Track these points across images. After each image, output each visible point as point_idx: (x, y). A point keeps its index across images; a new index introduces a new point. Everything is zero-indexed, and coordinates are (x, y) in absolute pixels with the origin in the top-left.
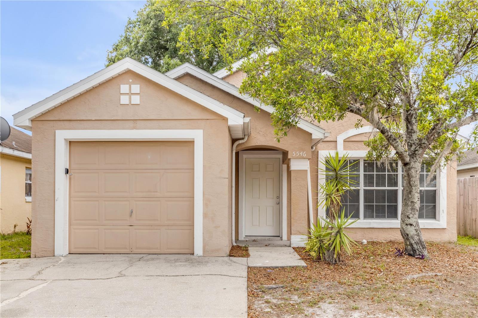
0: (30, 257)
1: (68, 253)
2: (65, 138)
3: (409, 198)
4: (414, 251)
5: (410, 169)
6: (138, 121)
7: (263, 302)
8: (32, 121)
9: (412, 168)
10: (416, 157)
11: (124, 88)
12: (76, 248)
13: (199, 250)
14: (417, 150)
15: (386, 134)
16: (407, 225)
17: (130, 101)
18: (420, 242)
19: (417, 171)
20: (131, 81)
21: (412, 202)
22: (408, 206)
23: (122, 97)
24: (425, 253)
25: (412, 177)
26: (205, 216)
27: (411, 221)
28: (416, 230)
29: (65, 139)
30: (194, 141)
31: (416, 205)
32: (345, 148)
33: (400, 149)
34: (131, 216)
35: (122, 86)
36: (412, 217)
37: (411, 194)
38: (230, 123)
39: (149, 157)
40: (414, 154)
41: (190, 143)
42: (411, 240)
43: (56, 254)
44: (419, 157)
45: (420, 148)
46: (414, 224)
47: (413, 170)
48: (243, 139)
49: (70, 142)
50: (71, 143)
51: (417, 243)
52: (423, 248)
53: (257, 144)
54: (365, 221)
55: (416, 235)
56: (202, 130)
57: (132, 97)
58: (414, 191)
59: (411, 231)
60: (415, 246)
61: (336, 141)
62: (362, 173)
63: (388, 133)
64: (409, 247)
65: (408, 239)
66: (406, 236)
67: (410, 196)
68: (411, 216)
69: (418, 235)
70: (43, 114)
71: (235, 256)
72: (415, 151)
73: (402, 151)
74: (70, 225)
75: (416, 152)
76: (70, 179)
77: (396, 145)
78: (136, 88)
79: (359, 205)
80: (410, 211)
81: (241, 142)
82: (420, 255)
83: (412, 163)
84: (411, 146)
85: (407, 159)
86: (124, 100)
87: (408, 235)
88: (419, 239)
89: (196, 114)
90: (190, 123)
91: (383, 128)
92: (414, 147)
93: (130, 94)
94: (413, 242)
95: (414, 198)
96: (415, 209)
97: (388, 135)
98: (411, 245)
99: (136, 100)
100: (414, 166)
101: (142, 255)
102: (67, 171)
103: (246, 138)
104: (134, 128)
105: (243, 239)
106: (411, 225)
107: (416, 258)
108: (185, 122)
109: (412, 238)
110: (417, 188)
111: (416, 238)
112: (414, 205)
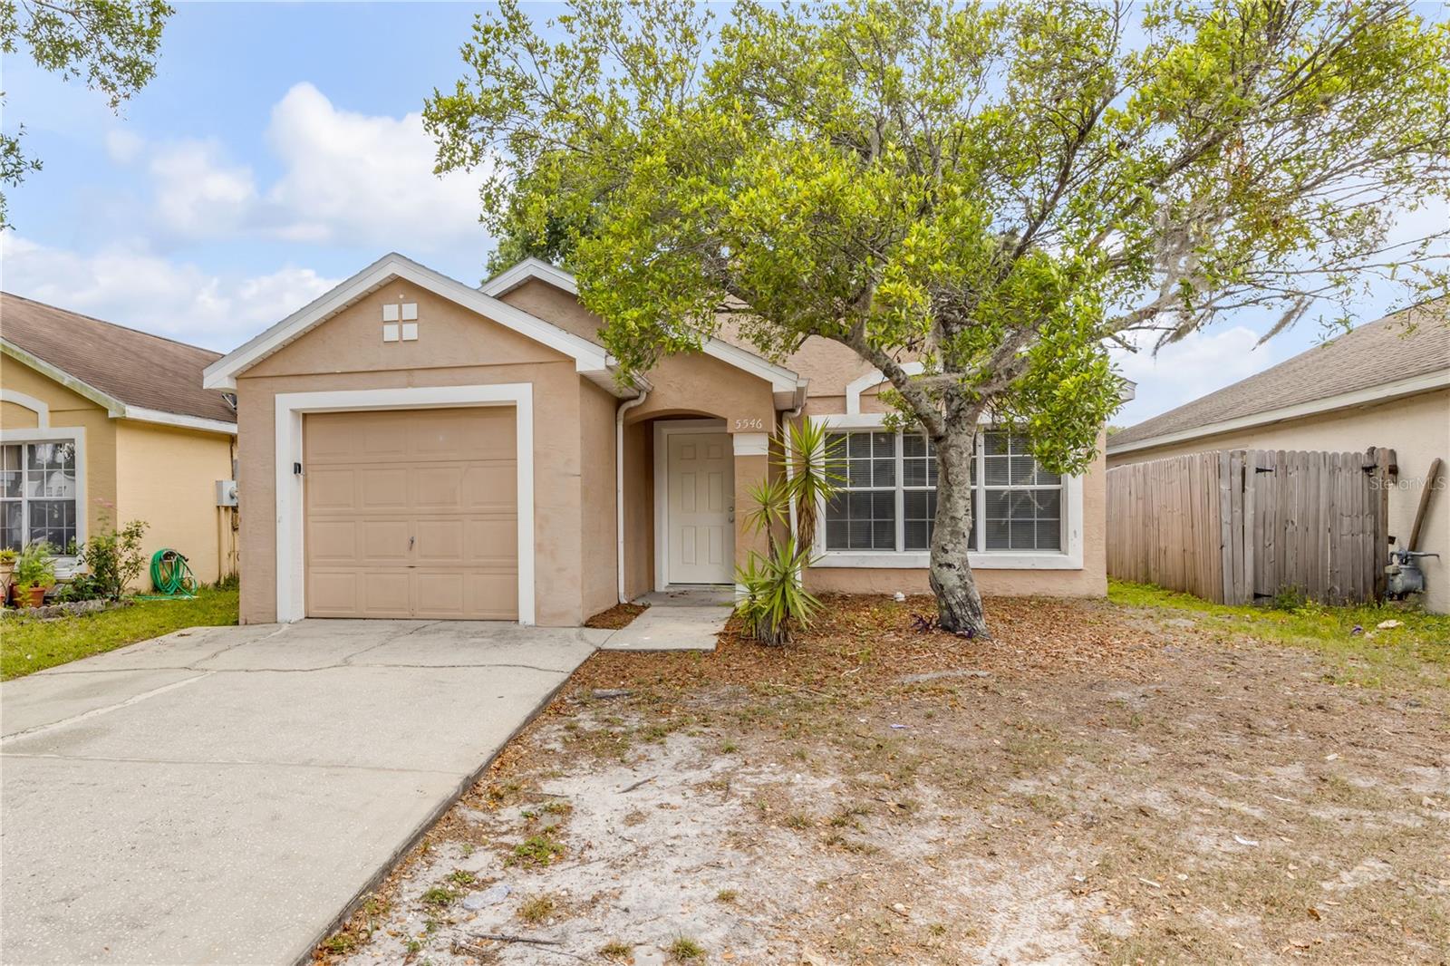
0: (237, 623)
1: (303, 616)
2: (294, 407)
3: (947, 510)
4: (955, 620)
5: (946, 449)
6: (417, 372)
7: (561, 727)
8: (236, 379)
9: (950, 446)
10: (960, 423)
11: (390, 311)
12: (318, 608)
13: (527, 614)
14: (963, 409)
15: (895, 377)
16: (940, 565)
17: (401, 335)
18: (969, 602)
19: (962, 453)
20: (401, 296)
21: (953, 518)
22: (945, 526)
23: (387, 328)
24: (981, 624)
25: (952, 465)
26: (539, 548)
27: (950, 558)
28: (959, 576)
29: (291, 410)
30: (515, 407)
31: (961, 524)
32: (863, 409)
33: (925, 407)
34: (411, 548)
35: (386, 308)
36: (953, 550)
37: (949, 501)
38: (581, 367)
39: (441, 438)
40: (955, 417)
41: (509, 410)
42: (950, 598)
43: (279, 619)
44: (968, 424)
45: (968, 404)
46: (957, 565)
47: (952, 452)
48: (636, 398)
49: (305, 415)
50: (306, 417)
51: (960, 605)
52: (975, 615)
53: (666, 408)
54: (908, 554)
55: (960, 587)
56: (529, 386)
57: (405, 326)
58: (956, 495)
59: (950, 578)
60: (957, 610)
61: (845, 396)
62: (899, 457)
63: (898, 375)
64: (946, 612)
65: (942, 595)
66: (939, 588)
67: (948, 506)
68: (950, 547)
69: (965, 587)
70: (255, 366)
71: (594, 627)
72: (959, 410)
73: (929, 411)
74: (307, 565)
75: (961, 413)
76: (306, 482)
77: (917, 399)
78: (411, 310)
79: (893, 524)
80: (948, 537)
81: (633, 404)
82: (966, 629)
83: (952, 438)
84: (952, 400)
85: (942, 429)
86: (391, 333)
87: (942, 587)
88: (967, 596)
89: (520, 354)
90: (508, 371)
91: (888, 364)
92: (956, 402)
93: (401, 322)
94: (953, 602)
95: (957, 511)
96: (958, 533)
97: (899, 380)
98: (949, 607)
99: (411, 332)
100: (955, 442)
101: (426, 623)
102: (297, 468)
103: (644, 396)
104: (410, 385)
105: (663, 589)
106: (950, 566)
107: (958, 636)
108: (500, 370)
109: (952, 592)
110: (963, 488)
111: (960, 593)
112: (957, 524)
